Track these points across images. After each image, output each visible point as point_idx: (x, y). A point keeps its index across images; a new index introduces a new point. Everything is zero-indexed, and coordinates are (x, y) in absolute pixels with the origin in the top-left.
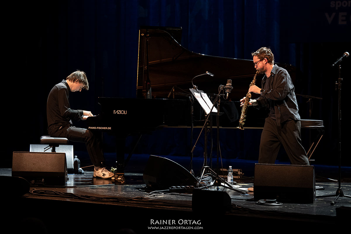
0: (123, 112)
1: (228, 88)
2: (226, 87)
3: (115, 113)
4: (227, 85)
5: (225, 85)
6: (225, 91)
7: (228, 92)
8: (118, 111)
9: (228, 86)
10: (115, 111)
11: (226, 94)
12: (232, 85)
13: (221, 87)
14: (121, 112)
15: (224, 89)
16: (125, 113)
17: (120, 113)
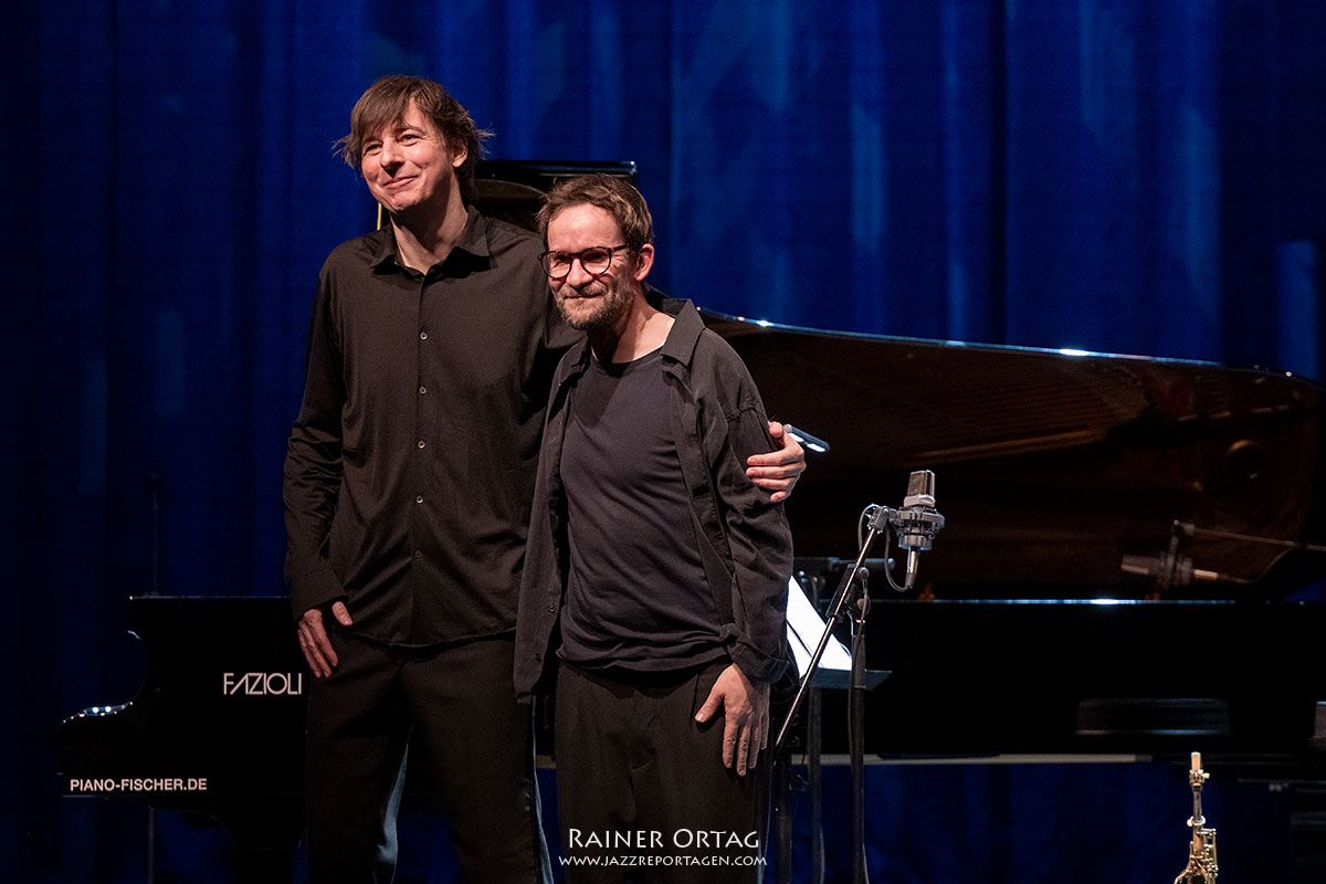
0: (277, 684)
1: (915, 524)
2: (906, 515)
3: (230, 688)
4: (908, 501)
5: (897, 503)
6: (895, 540)
7: (914, 548)
8: (252, 680)
9: (917, 511)
10: (229, 679)
11: (901, 557)
12: (939, 506)
13: (876, 515)
14: (266, 684)
15: (891, 527)
16: (294, 687)
17: (260, 687)
